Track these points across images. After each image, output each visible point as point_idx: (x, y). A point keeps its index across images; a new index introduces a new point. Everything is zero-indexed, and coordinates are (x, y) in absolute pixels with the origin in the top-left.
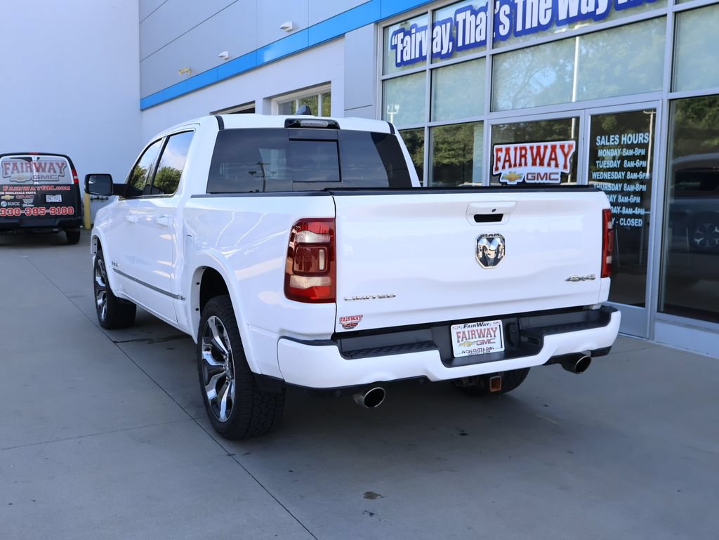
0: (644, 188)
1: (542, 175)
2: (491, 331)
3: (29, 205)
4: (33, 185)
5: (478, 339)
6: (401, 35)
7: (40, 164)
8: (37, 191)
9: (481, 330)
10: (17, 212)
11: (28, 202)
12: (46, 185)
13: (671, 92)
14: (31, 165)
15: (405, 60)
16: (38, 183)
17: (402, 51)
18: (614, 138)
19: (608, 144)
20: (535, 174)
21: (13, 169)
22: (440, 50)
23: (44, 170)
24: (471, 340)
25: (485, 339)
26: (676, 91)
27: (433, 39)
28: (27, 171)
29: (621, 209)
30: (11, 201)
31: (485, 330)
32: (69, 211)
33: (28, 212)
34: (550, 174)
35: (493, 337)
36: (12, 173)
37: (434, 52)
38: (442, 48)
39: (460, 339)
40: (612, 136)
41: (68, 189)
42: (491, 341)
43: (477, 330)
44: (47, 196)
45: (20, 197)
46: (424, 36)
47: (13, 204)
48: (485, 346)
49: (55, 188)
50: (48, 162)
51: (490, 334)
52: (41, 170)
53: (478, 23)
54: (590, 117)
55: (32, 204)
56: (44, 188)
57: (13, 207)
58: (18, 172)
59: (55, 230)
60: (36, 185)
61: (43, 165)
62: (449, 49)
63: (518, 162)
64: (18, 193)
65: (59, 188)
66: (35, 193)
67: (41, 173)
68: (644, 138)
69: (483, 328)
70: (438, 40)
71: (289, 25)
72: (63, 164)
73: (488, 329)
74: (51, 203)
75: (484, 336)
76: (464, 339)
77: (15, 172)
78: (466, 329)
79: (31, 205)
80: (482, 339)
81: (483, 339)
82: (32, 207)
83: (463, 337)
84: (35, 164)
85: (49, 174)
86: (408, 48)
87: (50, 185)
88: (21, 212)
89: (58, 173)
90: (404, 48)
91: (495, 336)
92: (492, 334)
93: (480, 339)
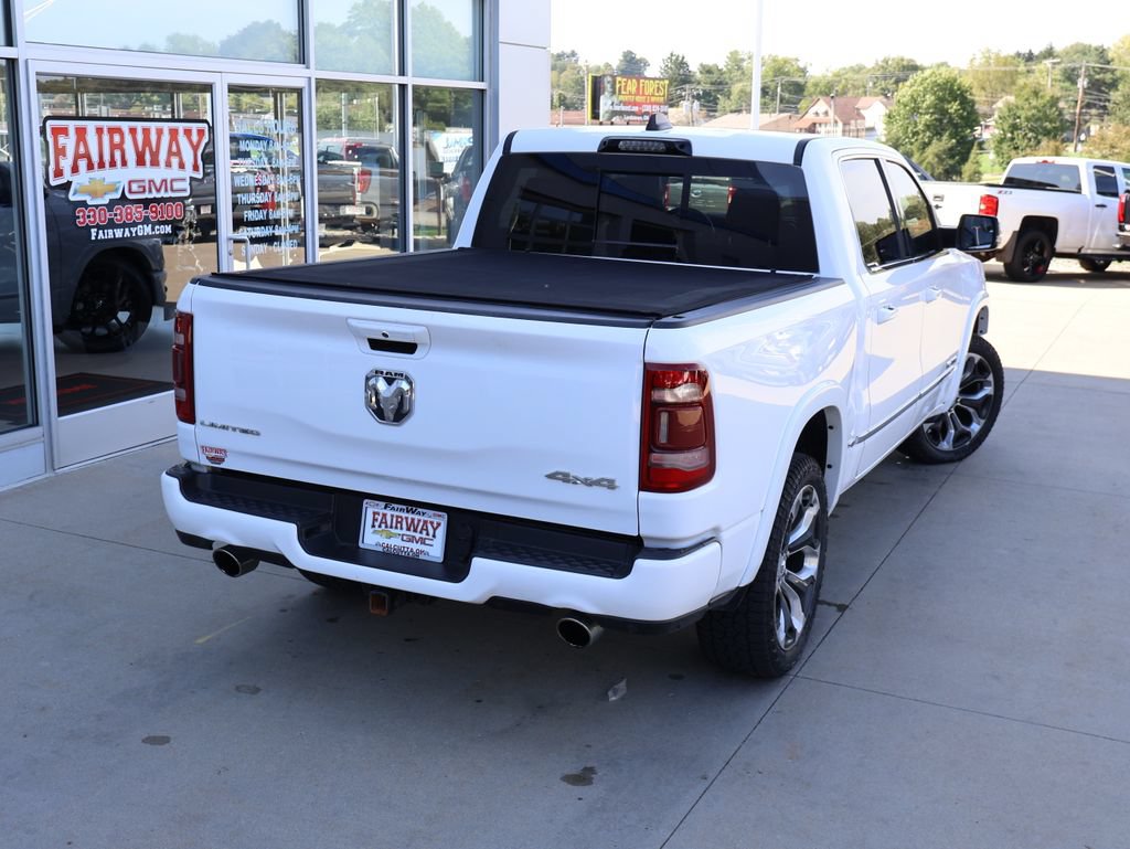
1: (158, 184)
2: (429, 526)
5: (404, 531)
9: (413, 520)
20: (143, 181)
24: (393, 531)
25: (418, 535)
31: (419, 521)
34: (172, 181)
35: (431, 537)
39: (377, 524)
42: (427, 542)
43: (407, 518)
48: (415, 546)
51: (427, 530)
63: (107, 158)
69: (416, 517)
73: (425, 522)
75: (415, 531)
76: (383, 526)
78: (389, 513)
80: (411, 533)
81: (414, 534)
83: (381, 522)
91: (434, 536)
92: (431, 531)
93: (408, 533)
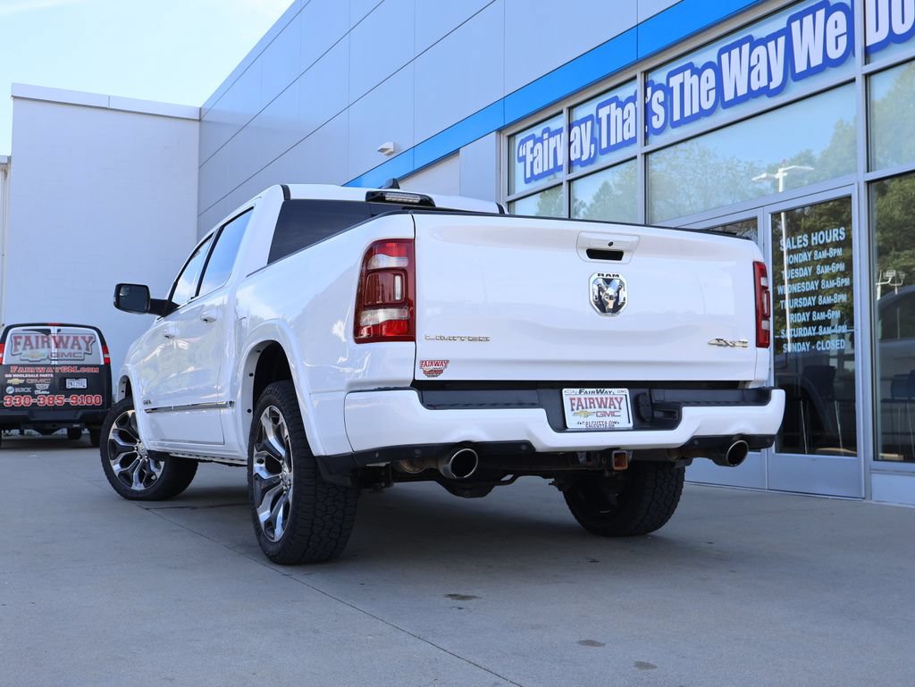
0: (843, 298)
2: (615, 401)
3: (43, 392)
4: (50, 366)
5: (597, 409)
6: (530, 144)
7: (61, 338)
8: (54, 373)
9: (602, 399)
10: (26, 401)
11: (42, 388)
12: (67, 365)
13: (868, 171)
14: (49, 339)
15: (536, 173)
16: (56, 363)
17: (532, 163)
18: (802, 239)
19: (794, 247)
21: (25, 344)
22: (579, 156)
23: (65, 347)
24: (589, 410)
25: (608, 410)
26: (875, 170)
27: (570, 144)
28: (43, 347)
29: (817, 330)
30: (20, 386)
31: (607, 399)
32: (96, 400)
33: (41, 402)
35: (618, 409)
36: (24, 349)
37: (572, 159)
38: (582, 154)
39: (575, 407)
40: (799, 237)
41: (96, 371)
42: (616, 414)
43: (597, 399)
44: (68, 381)
45: (32, 381)
46: (559, 142)
47: (23, 390)
48: (607, 418)
49: (78, 369)
50: (71, 336)
51: (614, 404)
52: (61, 345)
53: (625, 117)
54: (770, 216)
55: (47, 390)
56: (65, 370)
57: (22, 394)
58: (32, 348)
59: (75, 426)
60: (55, 365)
61: (65, 339)
62: (590, 153)
64: (29, 376)
65: (84, 370)
66: (52, 376)
67: (62, 350)
68: (839, 235)
69: (604, 396)
70: (576, 144)
71: (389, 145)
72: (91, 338)
73: (611, 399)
74: (72, 389)
75: (605, 407)
76: (580, 408)
77: (28, 347)
78: (582, 396)
79: (46, 392)
80: (603, 409)
81: (605, 410)
82: (46, 395)
83: (578, 406)
84: (54, 337)
85: (72, 351)
86: (539, 158)
87: (72, 366)
88: (32, 401)
89: (84, 350)
90: (534, 158)
91: (620, 409)
92: (617, 405)
93: (600, 410)
